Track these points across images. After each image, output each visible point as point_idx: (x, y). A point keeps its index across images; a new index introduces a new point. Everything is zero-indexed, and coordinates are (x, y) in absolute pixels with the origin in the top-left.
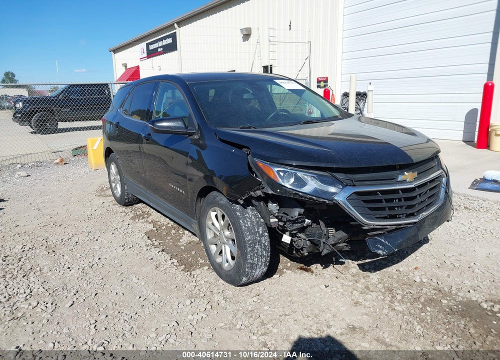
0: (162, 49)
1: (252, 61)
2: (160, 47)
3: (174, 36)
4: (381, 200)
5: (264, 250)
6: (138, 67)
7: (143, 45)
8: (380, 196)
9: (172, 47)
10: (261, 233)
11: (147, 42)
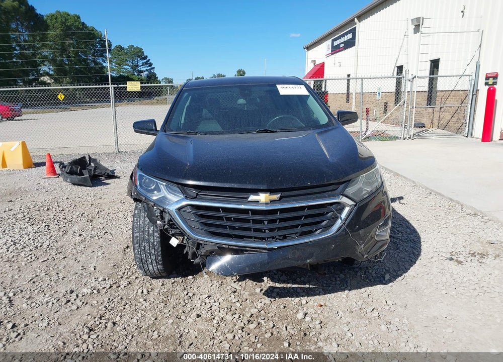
0: (343, 45)
1: (397, 56)
2: (341, 43)
3: (353, 31)
4: (222, 217)
5: (152, 249)
6: (323, 64)
7: (329, 42)
8: (221, 214)
9: (350, 44)
10: (151, 232)
11: (333, 38)
